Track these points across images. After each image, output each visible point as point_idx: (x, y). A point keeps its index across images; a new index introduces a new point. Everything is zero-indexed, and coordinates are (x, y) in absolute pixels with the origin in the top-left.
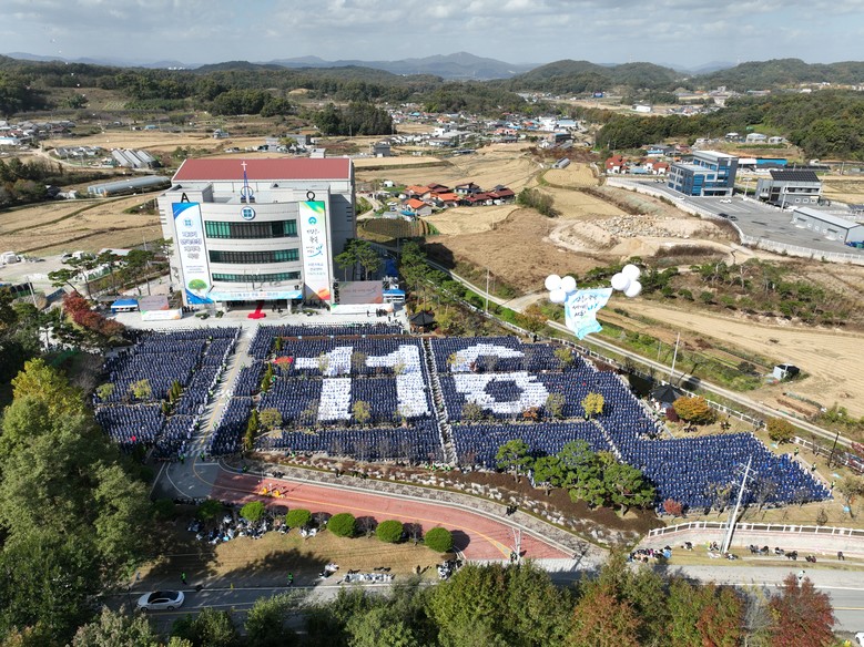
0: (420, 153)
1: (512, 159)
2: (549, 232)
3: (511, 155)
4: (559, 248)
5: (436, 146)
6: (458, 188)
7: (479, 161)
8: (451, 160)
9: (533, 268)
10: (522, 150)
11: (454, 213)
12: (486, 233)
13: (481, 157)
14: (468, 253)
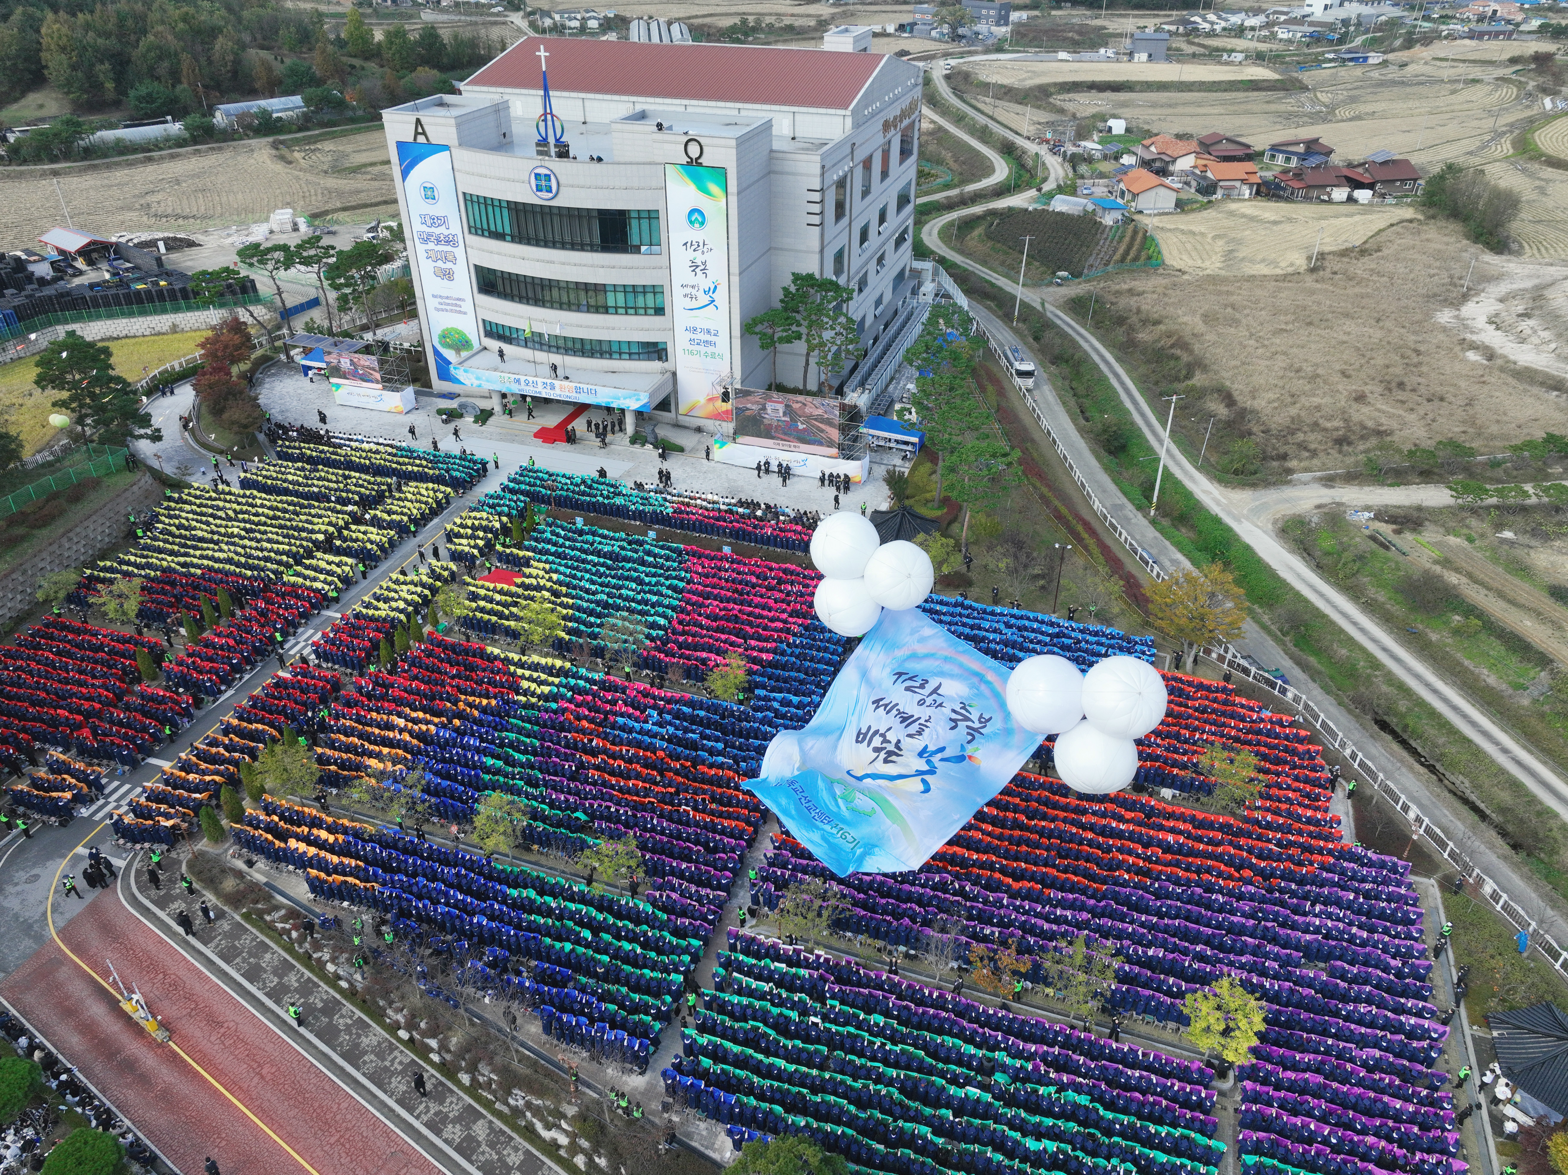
0: (1240, 57)
1: (1475, 81)
3: (1476, 72)
4: (1474, 347)
5: (1290, 41)
6: (1276, 149)
7: (1382, 84)
8: (1306, 77)
9: (1360, 398)
10: (1513, 61)
11: (1232, 214)
12: (1285, 278)
13: (1393, 73)
14: (1201, 327)
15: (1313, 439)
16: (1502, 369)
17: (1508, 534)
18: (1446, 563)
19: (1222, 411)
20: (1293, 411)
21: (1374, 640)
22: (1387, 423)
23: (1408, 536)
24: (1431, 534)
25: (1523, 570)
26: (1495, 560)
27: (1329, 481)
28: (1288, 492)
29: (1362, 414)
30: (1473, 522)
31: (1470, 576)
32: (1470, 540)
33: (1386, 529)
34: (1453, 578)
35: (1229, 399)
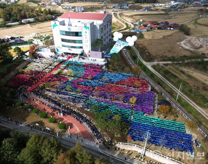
0: (160, 10)
1: (192, 13)
2: (181, 41)
3: (193, 12)
4: (181, 47)
5: (168, 8)
6: (161, 23)
7: (179, 13)
8: (169, 13)
9: (165, 53)
10: (198, 10)
11: (154, 31)
12: (159, 39)
13: (181, 12)
14: (147, 45)
15: (158, 57)
16: (183, 49)
17: (177, 66)
18: (170, 69)
19: (148, 54)
20: (156, 54)
21: (160, 76)
22: (167, 55)
23: (166, 66)
24: (169, 66)
25: (178, 69)
26: (175, 69)
27: (158, 61)
28: (154, 62)
30: (174, 65)
31: (172, 70)
32: (173, 67)
33: (164, 66)
34: (170, 70)
35: (149, 53)
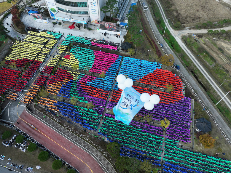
9: (198, 11)
15: (189, 19)
16: (221, 3)
17: (215, 38)
18: (205, 44)
19: (176, 14)
20: (187, 14)
22: (201, 16)
23: (200, 39)
24: (204, 38)
25: (215, 44)
26: (212, 43)
27: (190, 29)
28: (184, 31)
29: (197, 14)
30: (210, 36)
31: (208, 46)
32: (209, 39)
33: (197, 37)
34: (205, 47)
